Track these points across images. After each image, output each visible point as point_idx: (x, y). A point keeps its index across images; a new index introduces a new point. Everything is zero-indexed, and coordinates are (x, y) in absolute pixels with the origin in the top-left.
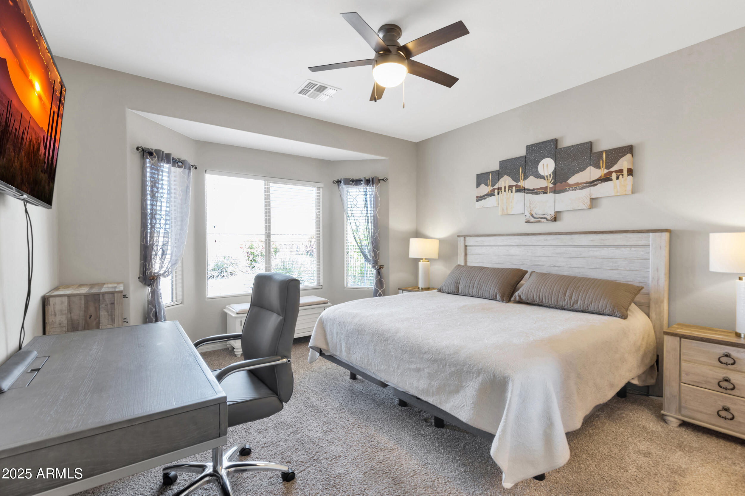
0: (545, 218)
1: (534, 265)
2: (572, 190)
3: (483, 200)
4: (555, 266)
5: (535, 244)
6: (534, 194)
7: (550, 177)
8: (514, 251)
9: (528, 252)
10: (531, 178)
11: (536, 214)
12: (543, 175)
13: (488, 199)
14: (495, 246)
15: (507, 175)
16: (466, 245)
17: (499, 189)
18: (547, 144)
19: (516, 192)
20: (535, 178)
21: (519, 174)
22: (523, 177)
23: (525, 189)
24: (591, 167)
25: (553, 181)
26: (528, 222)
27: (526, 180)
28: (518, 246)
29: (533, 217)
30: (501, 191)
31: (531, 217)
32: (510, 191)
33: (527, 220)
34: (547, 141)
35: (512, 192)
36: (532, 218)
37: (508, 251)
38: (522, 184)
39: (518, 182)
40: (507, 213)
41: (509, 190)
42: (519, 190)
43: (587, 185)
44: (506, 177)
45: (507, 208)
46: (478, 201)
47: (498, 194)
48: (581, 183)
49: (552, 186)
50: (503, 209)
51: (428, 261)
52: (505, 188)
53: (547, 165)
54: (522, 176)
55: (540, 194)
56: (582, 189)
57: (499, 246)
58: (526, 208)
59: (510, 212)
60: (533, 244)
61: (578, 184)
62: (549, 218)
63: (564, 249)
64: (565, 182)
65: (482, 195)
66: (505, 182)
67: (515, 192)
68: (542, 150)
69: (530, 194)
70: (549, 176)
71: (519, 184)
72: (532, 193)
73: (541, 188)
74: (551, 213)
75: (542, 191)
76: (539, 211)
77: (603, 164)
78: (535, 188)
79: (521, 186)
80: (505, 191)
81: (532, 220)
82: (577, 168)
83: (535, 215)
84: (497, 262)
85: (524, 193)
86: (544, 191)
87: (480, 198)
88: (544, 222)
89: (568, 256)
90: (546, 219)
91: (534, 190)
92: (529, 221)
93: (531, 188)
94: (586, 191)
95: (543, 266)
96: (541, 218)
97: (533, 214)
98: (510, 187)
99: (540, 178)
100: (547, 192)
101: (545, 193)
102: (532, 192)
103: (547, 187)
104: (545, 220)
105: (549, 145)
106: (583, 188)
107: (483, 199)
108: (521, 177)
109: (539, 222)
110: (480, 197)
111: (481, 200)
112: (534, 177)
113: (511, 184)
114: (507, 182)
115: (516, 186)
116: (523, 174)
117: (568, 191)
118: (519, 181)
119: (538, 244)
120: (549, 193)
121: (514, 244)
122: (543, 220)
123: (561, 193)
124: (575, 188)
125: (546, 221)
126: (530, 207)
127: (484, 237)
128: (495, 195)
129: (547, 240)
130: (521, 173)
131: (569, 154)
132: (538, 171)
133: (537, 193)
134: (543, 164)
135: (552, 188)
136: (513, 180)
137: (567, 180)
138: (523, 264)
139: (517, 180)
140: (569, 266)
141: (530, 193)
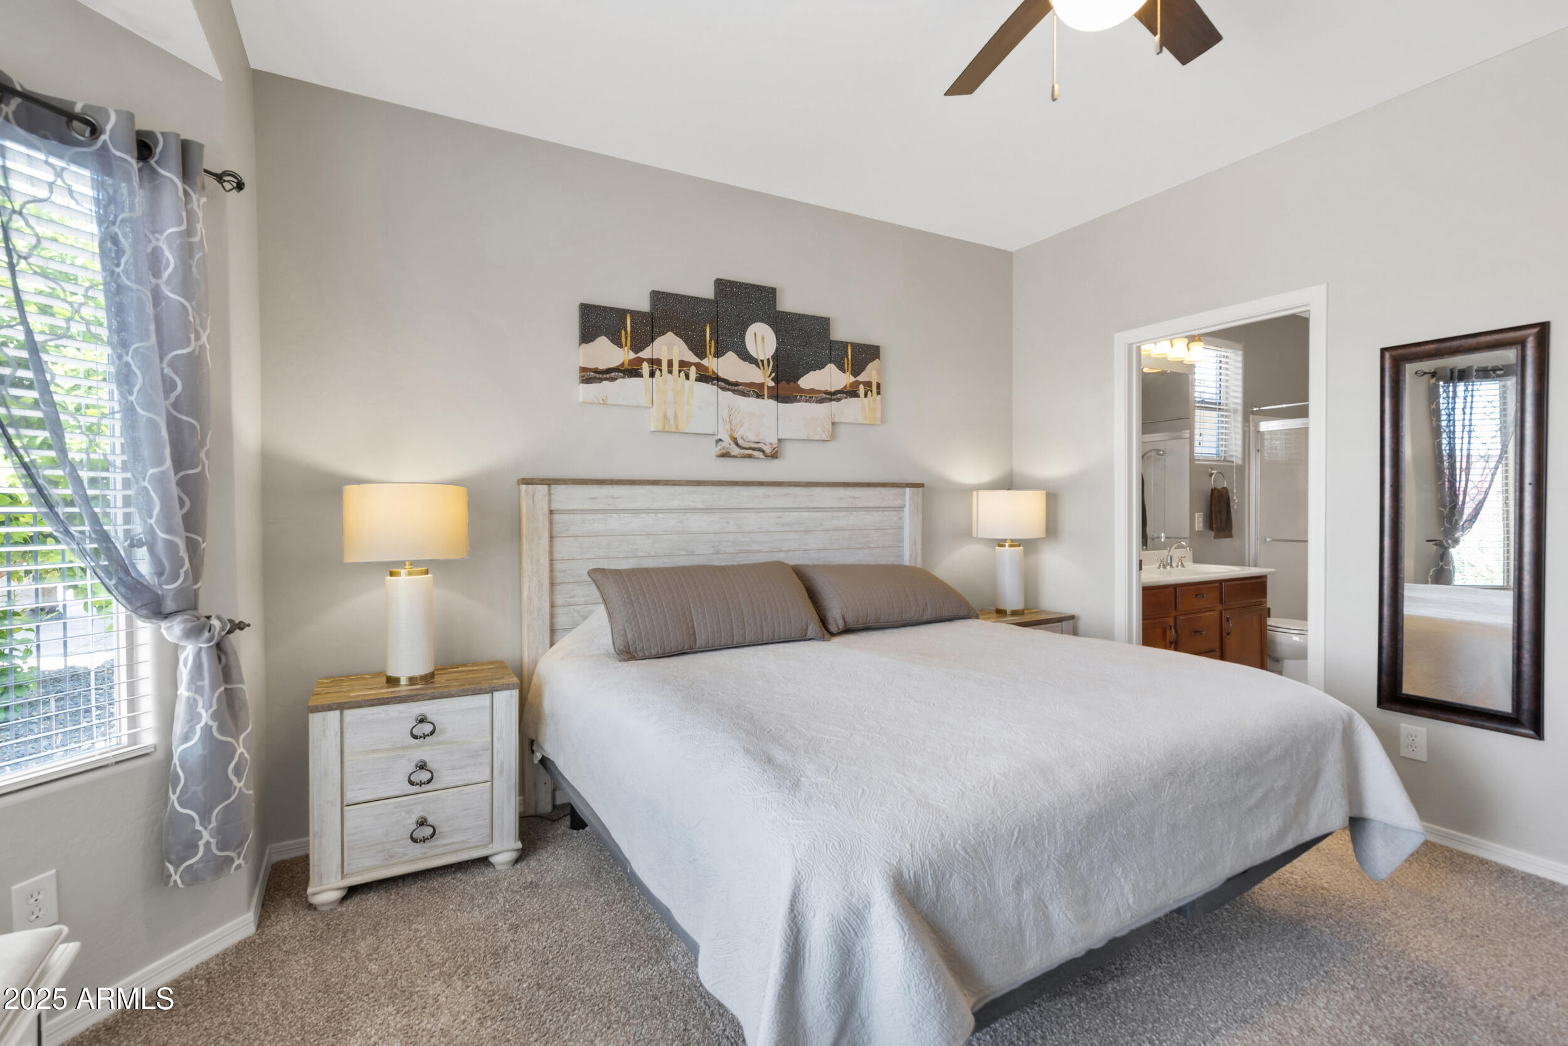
0: (761, 450)
1: (742, 552)
2: (806, 402)
3: (605, 383)
4: (780, 551)
5: (747, 506)
6: (738, 394)
7: (769, 366)
8: (696, 522)
9: (727, 523)
10: (731, 356)
11: (743, 438)
12: (756, 357)
13: (620, 381)
14: (648, 511)
15: (676, 334)
16: (552, 509)
17: (655, 363)
18: (762, 293)
19: (698, 380)
20: (740, 358)
21: (705, 341)
22: (713, 349)
23: (718, 379)
24: (832, 365)
25: (773, 374)
26: (725, 455)
27: (720, 359)
28: (707, 510)
29: (737, 444)
30: (661, 370)
31: (733, 445)
32: (682, 374)
33: (724, 451)
34: (761, 286)
35: (687, 377)
36: (736, 447)
37: (682, 522)
38: (710, 362)
39: (702, 359)
40: (677, 426)
41: (680, 371)
42: (705, 377)
43: (828, 396)
44: (670, 335)
45: (676, 417)
46: (586, 380)
47: (652, 375)
48: (819, 392)
49: (772, 384)
50: (665, 417)
51: (427, 572)
52: (670, 363)
53: (763, 338)
54: (711, 347)
55: (749, 396)
56: (820, 403)
57: (657, 511)
58: (721, 421)
59: (684, 427)
60: (742, 506)
61: (813, 391)
62: (768, 450)
63: (796, 514)
64: (795, 382)
65: (602, 366)
66: (670, 349)
67: (696, 380)
68: (752, 303)
69: (730, 393)
70: (766, 363)
71: (705, 362)
72: (734, 391)
73: (752, 385)
74: (771, 441)
75: (754, 392)
76: (748, 434)
77: (848, 364)
78: (741, 380)
79: (710, 370)
80: (670, 372)
81: (736, 451)
82: (812, 360)
83: (740, 442)
84: (652, 554)
85: (716, 387)
86: (757, 390)
87: (592, 376)
88: (758, 458)
89: (802, 529)
90: (763, 451)
91: (737, 384)
92: (729, 453)
93: (732, 379)
94: (823, 409)
95: (759, 552)
96: (754, 449)
97: (736, 439)
98: (683, 364)
99: (750, 363)
100: (764, 395)
101: (759, 396)
102: (733, 388)
103: (763, 384)
104: (761, 453)
105: (765, 296)
106: (821, 401)
107: (606, 379)
108: (708, 348)
109: (750, 456)
110: (596, 371)
111: (601, 380)
112: (738, 355)
113: (686, 359)
114: (676, 349)
115: (697, 365)
116: (713, 342)
117: (799, 401)
118: (705, 356)
119: (750, 506)
120: (768, 398)
121: (699, 506)
122: (756, 453)
123: (787, 403)
124: (810, 397)
125: (763, 457)
126: (730, 421)
127: (609, 487)
128: (642, 376)
129: (769, 496)
130: (708, 338)
131: (800, 329)
132: (745, 345)
133: (744, 394)
134: (755, 334)
135: (772, 387)
136: (691, 349)
137: (798, 380)
138: (718, 553)
139: (701, 353)
140: (805, 547)
141: (729, 390)
